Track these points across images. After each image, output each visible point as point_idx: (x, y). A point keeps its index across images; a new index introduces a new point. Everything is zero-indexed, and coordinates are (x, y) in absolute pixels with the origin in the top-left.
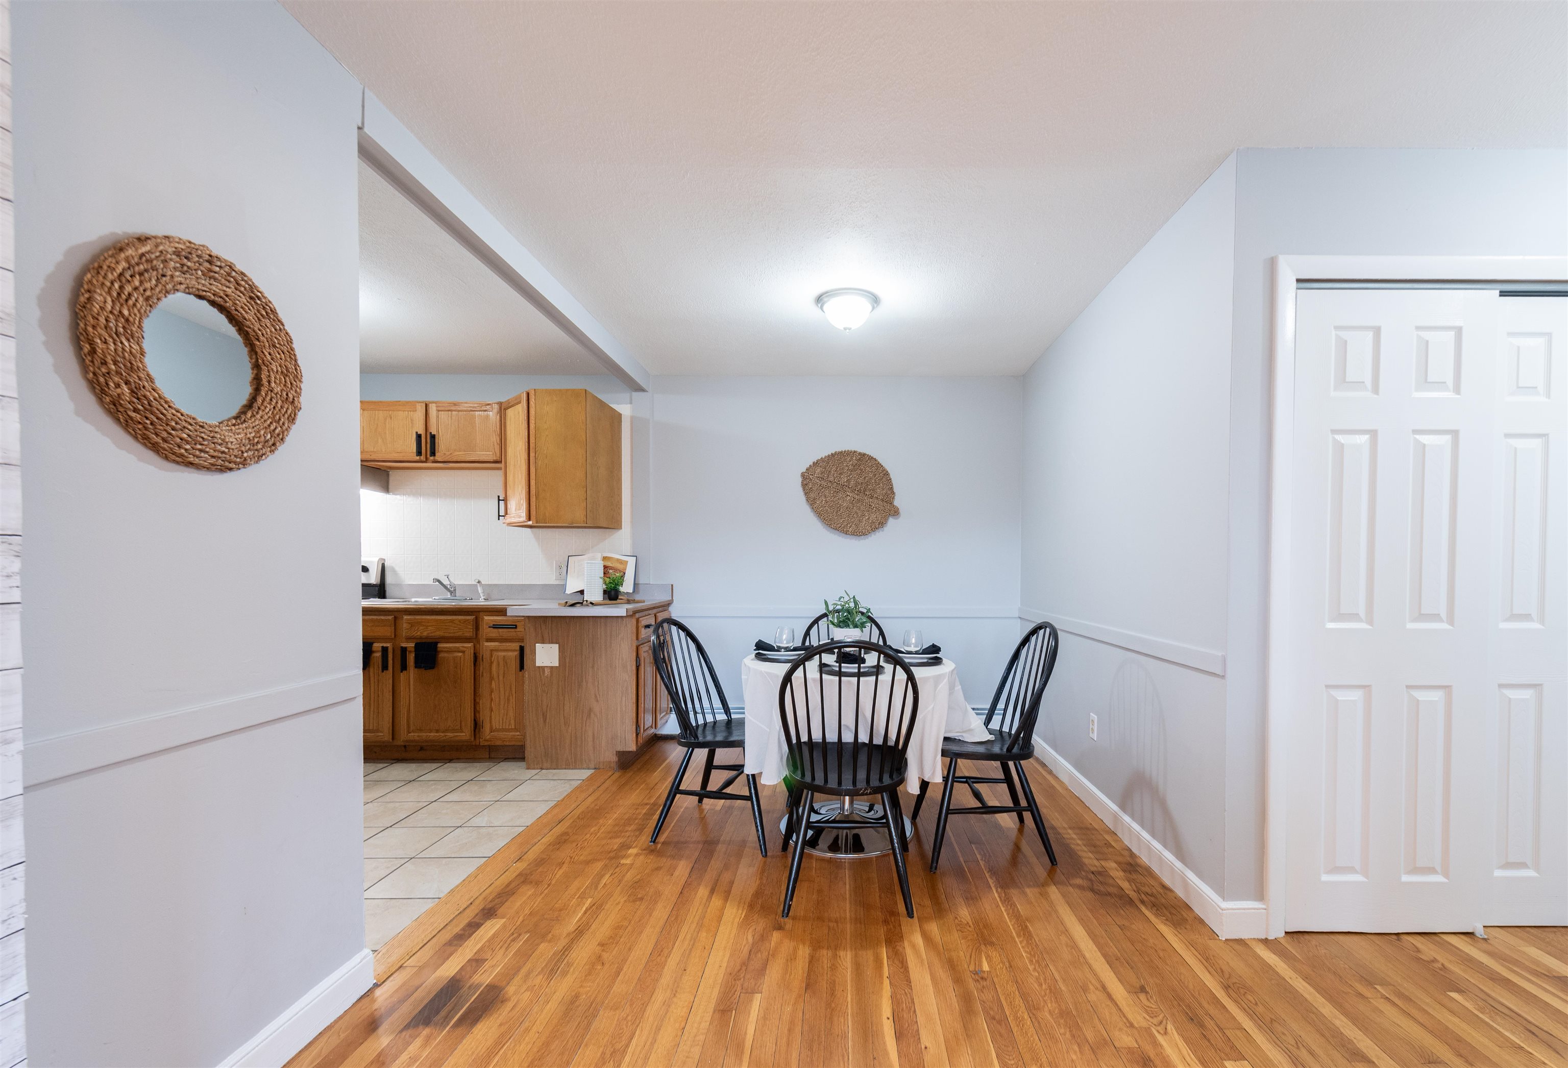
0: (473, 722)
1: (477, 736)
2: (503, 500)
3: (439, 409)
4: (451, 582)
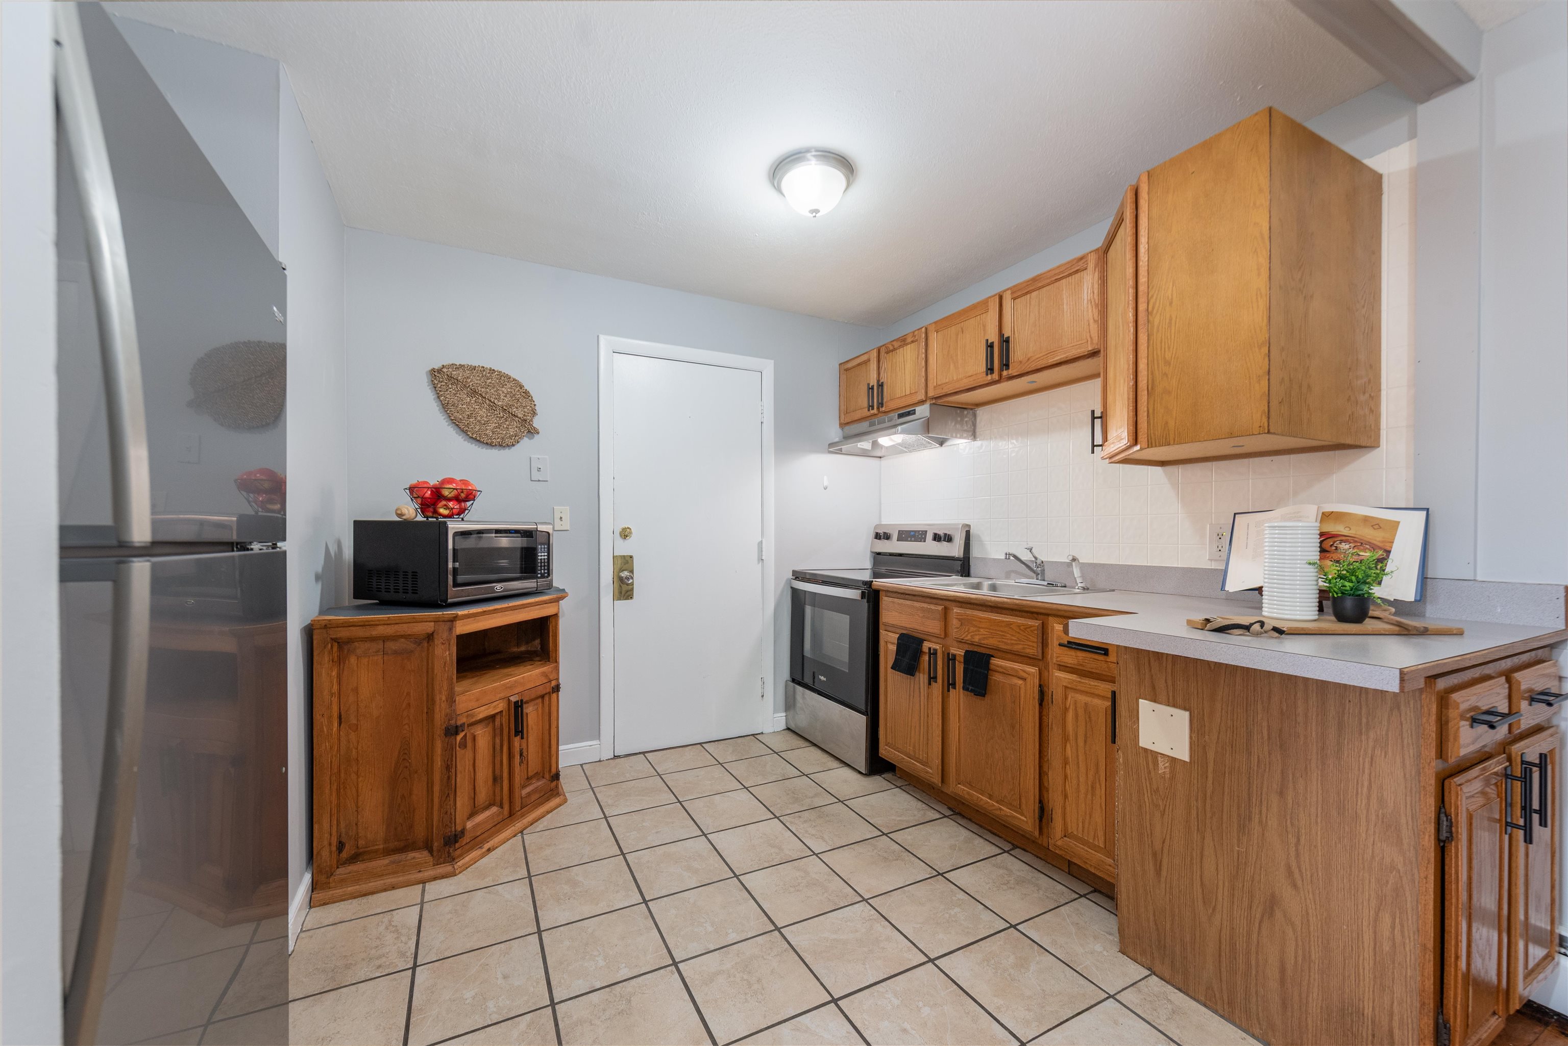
0: (1037, 805)
1: (1045, 830)
2: (1099, 419)
3: (1015, 295)
4: (1036, 558)
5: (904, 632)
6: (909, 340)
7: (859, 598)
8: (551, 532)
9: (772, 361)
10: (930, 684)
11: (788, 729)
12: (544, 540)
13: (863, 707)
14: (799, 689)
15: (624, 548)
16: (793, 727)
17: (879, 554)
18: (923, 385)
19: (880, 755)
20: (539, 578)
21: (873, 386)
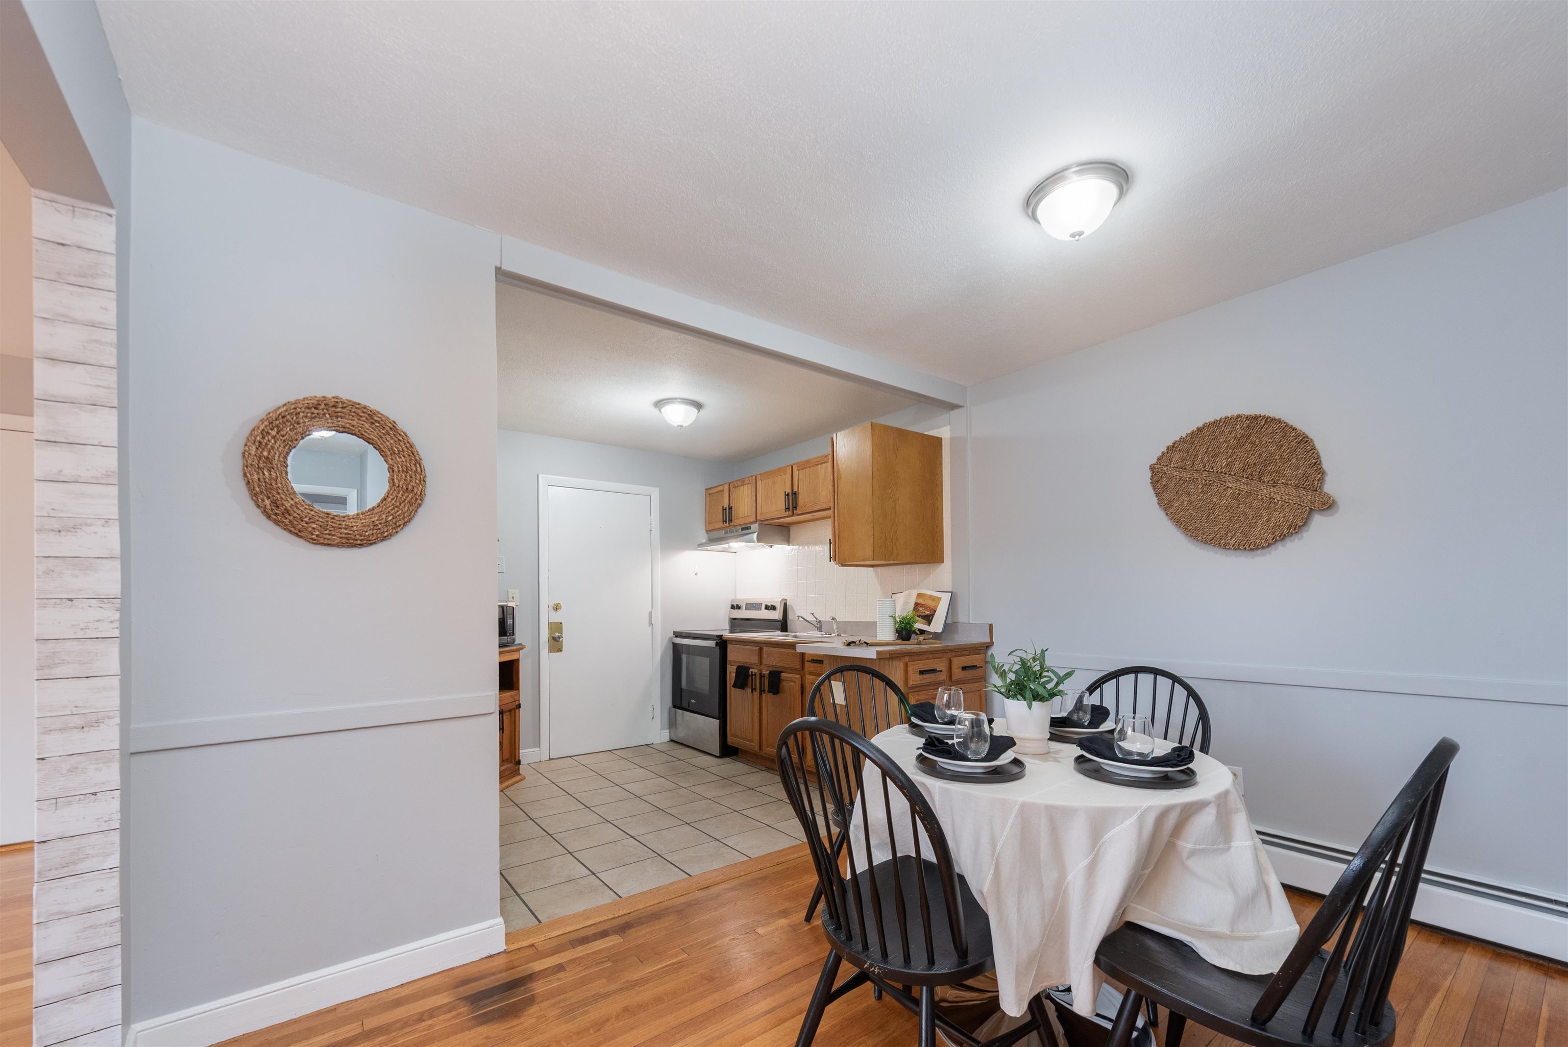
3: (799, 468)
4: (817, 619)
5: (740, 665)
6: (746, 482)
7: (715, 646)
8: (514, 607)
9: (658, 488)
10: (752, 692)
11: (672, 741)
12: (510, 611)
13: (717, 714)
14: (679, 711)
15: (556, 617)
16: (675, 739)
17: (735, 619)
18: (754, 512)
19: (728, 744)
20: (508, 636)
21: (726, 508)
